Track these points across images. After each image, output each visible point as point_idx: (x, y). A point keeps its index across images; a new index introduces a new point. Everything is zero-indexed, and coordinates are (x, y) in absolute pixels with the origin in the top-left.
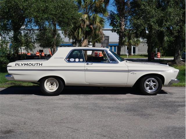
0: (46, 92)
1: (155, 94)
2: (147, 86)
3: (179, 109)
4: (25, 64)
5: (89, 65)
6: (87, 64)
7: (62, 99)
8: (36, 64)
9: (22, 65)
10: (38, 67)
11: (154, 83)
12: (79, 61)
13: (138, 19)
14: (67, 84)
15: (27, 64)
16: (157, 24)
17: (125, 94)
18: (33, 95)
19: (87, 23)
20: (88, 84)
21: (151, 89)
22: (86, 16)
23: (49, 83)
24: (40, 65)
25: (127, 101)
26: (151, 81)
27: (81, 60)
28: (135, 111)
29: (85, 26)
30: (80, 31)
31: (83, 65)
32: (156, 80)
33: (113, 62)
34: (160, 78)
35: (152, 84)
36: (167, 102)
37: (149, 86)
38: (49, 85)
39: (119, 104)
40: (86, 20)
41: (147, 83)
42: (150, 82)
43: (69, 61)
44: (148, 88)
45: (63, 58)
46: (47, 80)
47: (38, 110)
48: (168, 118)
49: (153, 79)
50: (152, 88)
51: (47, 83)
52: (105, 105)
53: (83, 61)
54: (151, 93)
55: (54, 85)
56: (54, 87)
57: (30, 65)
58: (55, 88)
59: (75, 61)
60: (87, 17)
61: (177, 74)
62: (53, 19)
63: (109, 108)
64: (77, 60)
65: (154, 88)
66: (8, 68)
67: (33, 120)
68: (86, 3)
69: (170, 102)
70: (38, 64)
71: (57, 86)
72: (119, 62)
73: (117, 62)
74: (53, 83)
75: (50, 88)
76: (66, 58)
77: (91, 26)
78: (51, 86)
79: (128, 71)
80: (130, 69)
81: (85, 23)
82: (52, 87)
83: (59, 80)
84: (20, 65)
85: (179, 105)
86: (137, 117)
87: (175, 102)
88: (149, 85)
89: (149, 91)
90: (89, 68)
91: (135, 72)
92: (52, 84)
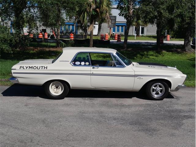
0: (50, 95)
1: (161, 99)
2: (153, 90)
3: (184, 121)
4: (30, 67)
5: (95, 69)
6: (93, 68)
7: (67, 105)
8: (41, 68)
9: (27, 68)
10: (43, 70)
11: (160, 88)
12: (85, 65)
13: (147, 5)
14: (73, 87)
15: (32, 67)
16: (168, 12)
17: (131, 98)
18: (38, 98)
19: (94, 6)
20: (94, 89)
21: (157, 94)
23: (54, 87)
24: (44, 68)
25: (133, 109)
26: (158, 86)
27: (87, 63)
28: (140, 124)
30: (86, 15)
31: (89, 69)
32: (163, 85)
33: (120, 66)
34: (166, 84)
35: (159, 89)
36: (173, 111)
37: (156, 91)
38: (54, 89)
39: (125, 113)
40: (92, 3)
41: (154, 88)
42: (156, 87)
43: (75, 64)
44: (154, 93)
45: (69, 61)
46: (52, 83)
47: (44, 121)
48: (173, 135)
49: (160, 83)
50: (158, 92)
51: (52, 86)
52: (111, 115)
53: (89, 65)
54: (157, 98)
55: (59, 88)
56: (59, 90)
57: (35, 68)
58: (60, 92)
59: (80, 65)
61: (184, 79)
62: (57, 4)
63: (115, 119)
64: (83, 63)
65: (160, 93)
66: (13, 71)
67: (39, 136)
69: (176, 111)
70: (43, 68)
71: (62, 90)
72: (126, 66)
73: (123, 67)
74: (58, 86)
75: (55, 91)
76: (72, 62)
77: (98, 10)
78: (56, 89)
79: (135, 76)
80: (136, 73)
81: (91, 6)
82: (57, 91)
83: (65, 84)
84: (25, 68)
85: (185, 116)
86: (142, 134)
87: (180, 111)
88: (155, 89)
89: (156, 96)
90: (94, 73)
91: (142, 77)
92: (57, 88)
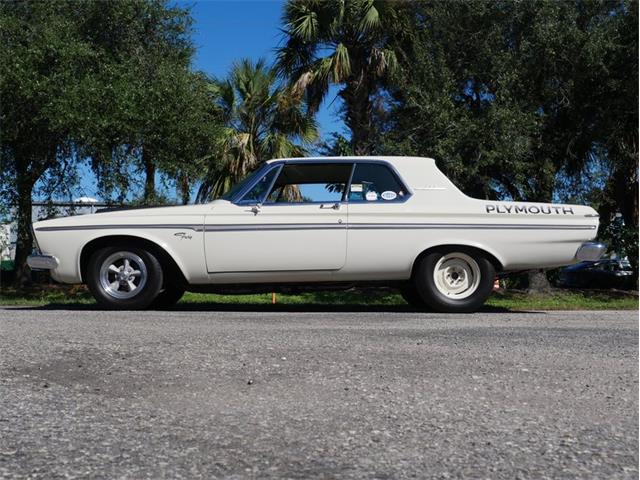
22: (246, 138)
29: (244, 169)
60: (249, 142)
68: (250, 99)
